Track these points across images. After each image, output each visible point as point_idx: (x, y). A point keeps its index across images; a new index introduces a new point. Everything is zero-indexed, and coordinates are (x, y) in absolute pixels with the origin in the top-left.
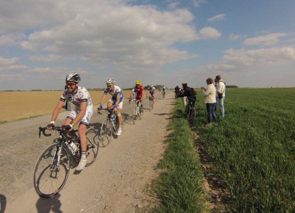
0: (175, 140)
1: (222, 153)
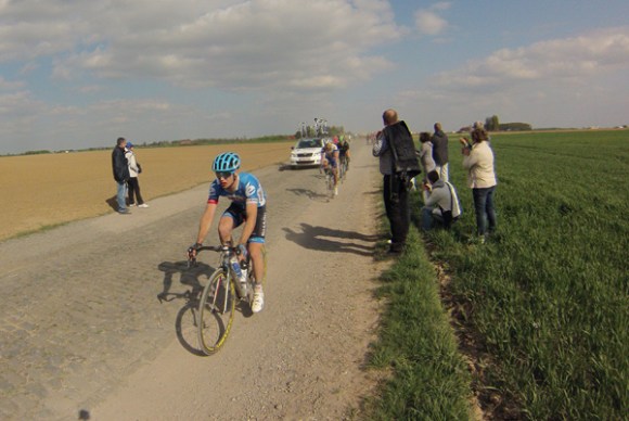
1: (513, 333)
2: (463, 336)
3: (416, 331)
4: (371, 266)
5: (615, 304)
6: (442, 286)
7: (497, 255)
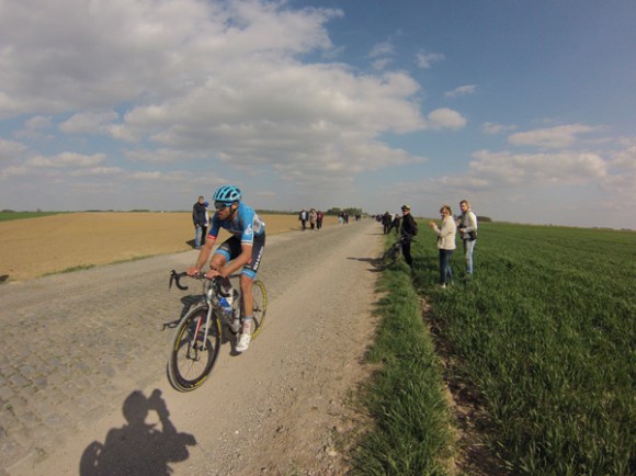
0: (393, 311)
4: (373, 295)
6: (424, 311)
7: (464, 291)
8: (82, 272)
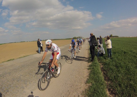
1: (115, 77)
2: (105, 77)
3: (96, 76)
4: (87, 64)
5: (134, 71)
6: (101, 68)
7: (112, 62)
8: (12, 61)
